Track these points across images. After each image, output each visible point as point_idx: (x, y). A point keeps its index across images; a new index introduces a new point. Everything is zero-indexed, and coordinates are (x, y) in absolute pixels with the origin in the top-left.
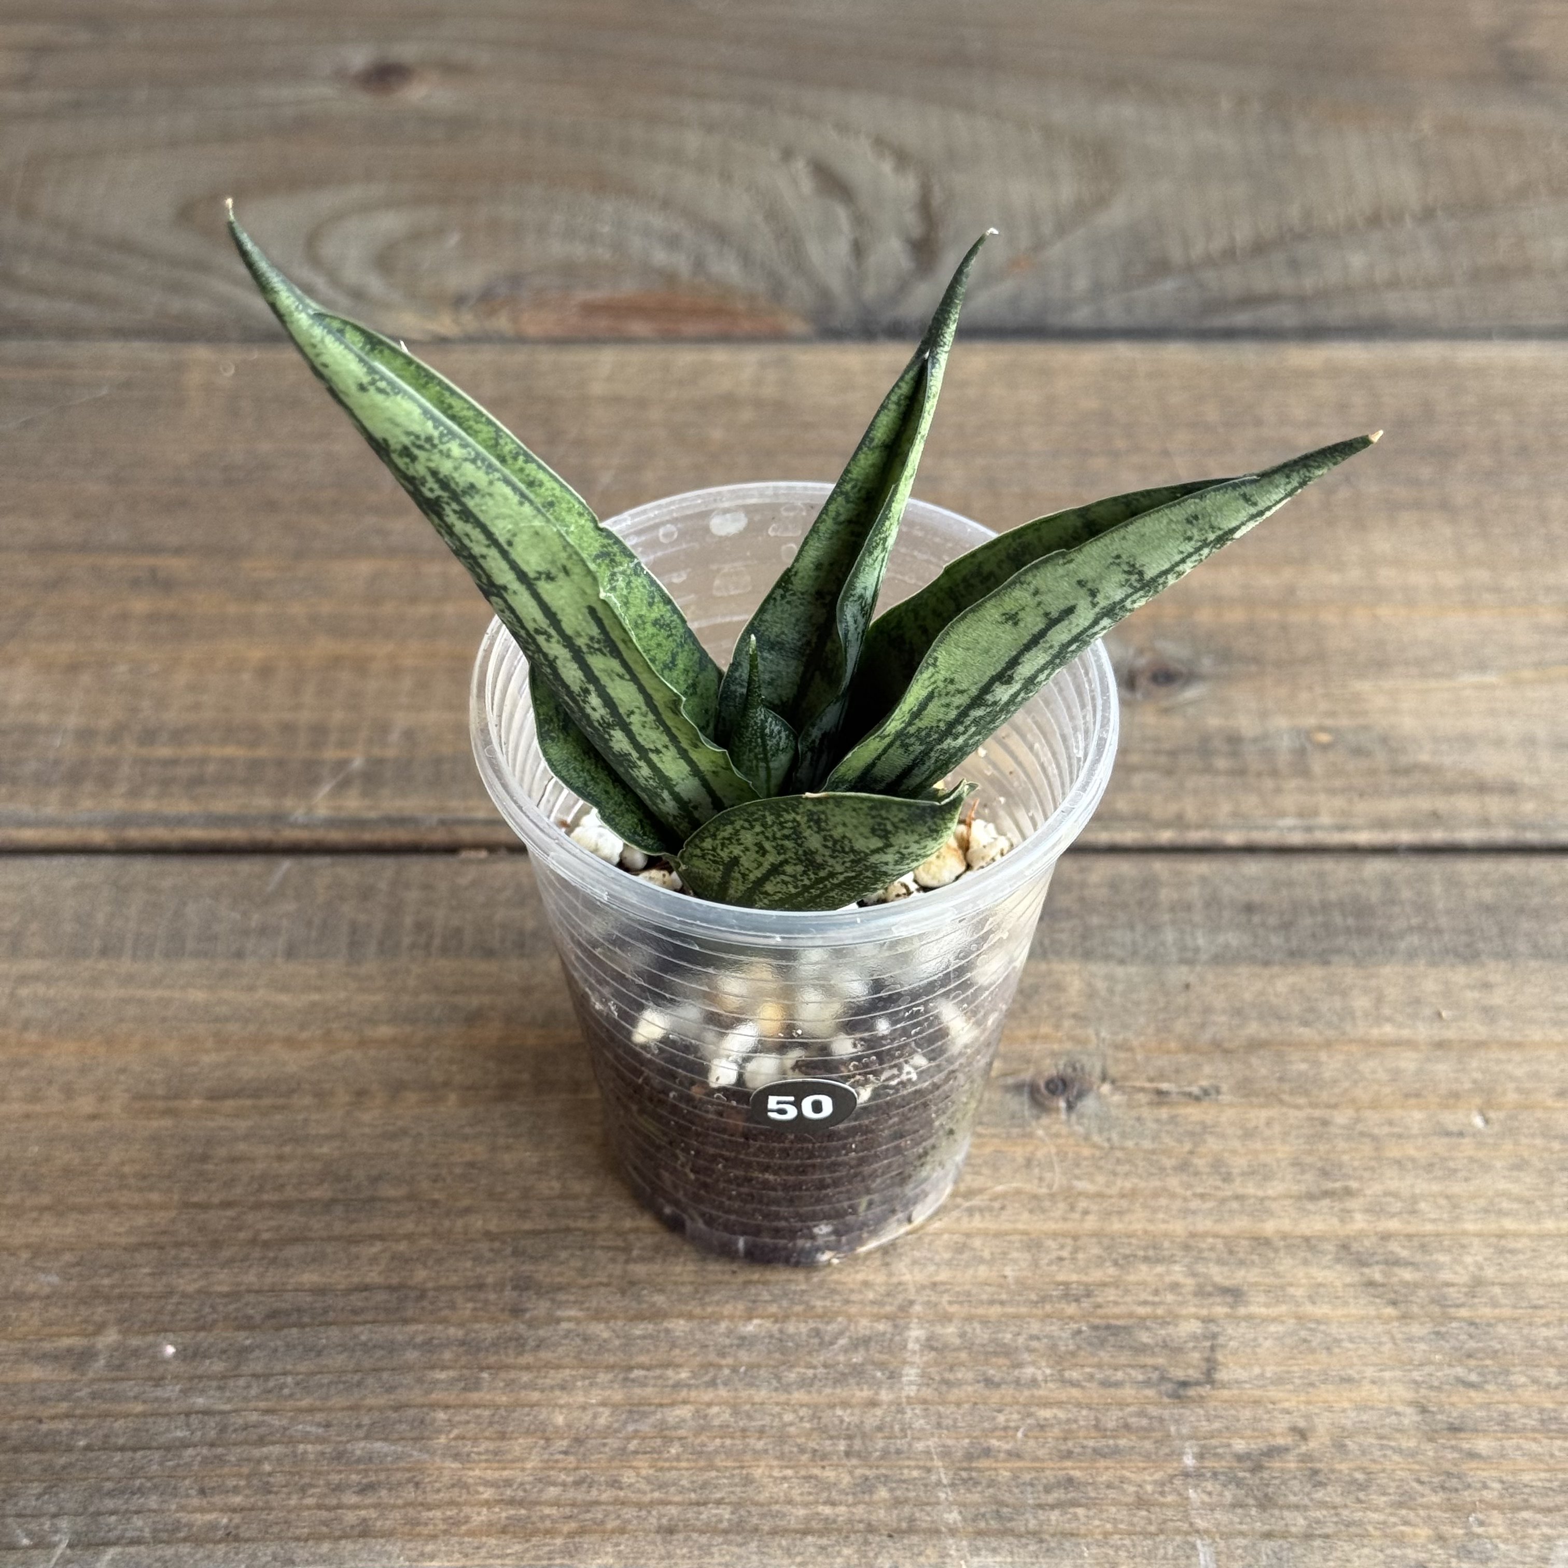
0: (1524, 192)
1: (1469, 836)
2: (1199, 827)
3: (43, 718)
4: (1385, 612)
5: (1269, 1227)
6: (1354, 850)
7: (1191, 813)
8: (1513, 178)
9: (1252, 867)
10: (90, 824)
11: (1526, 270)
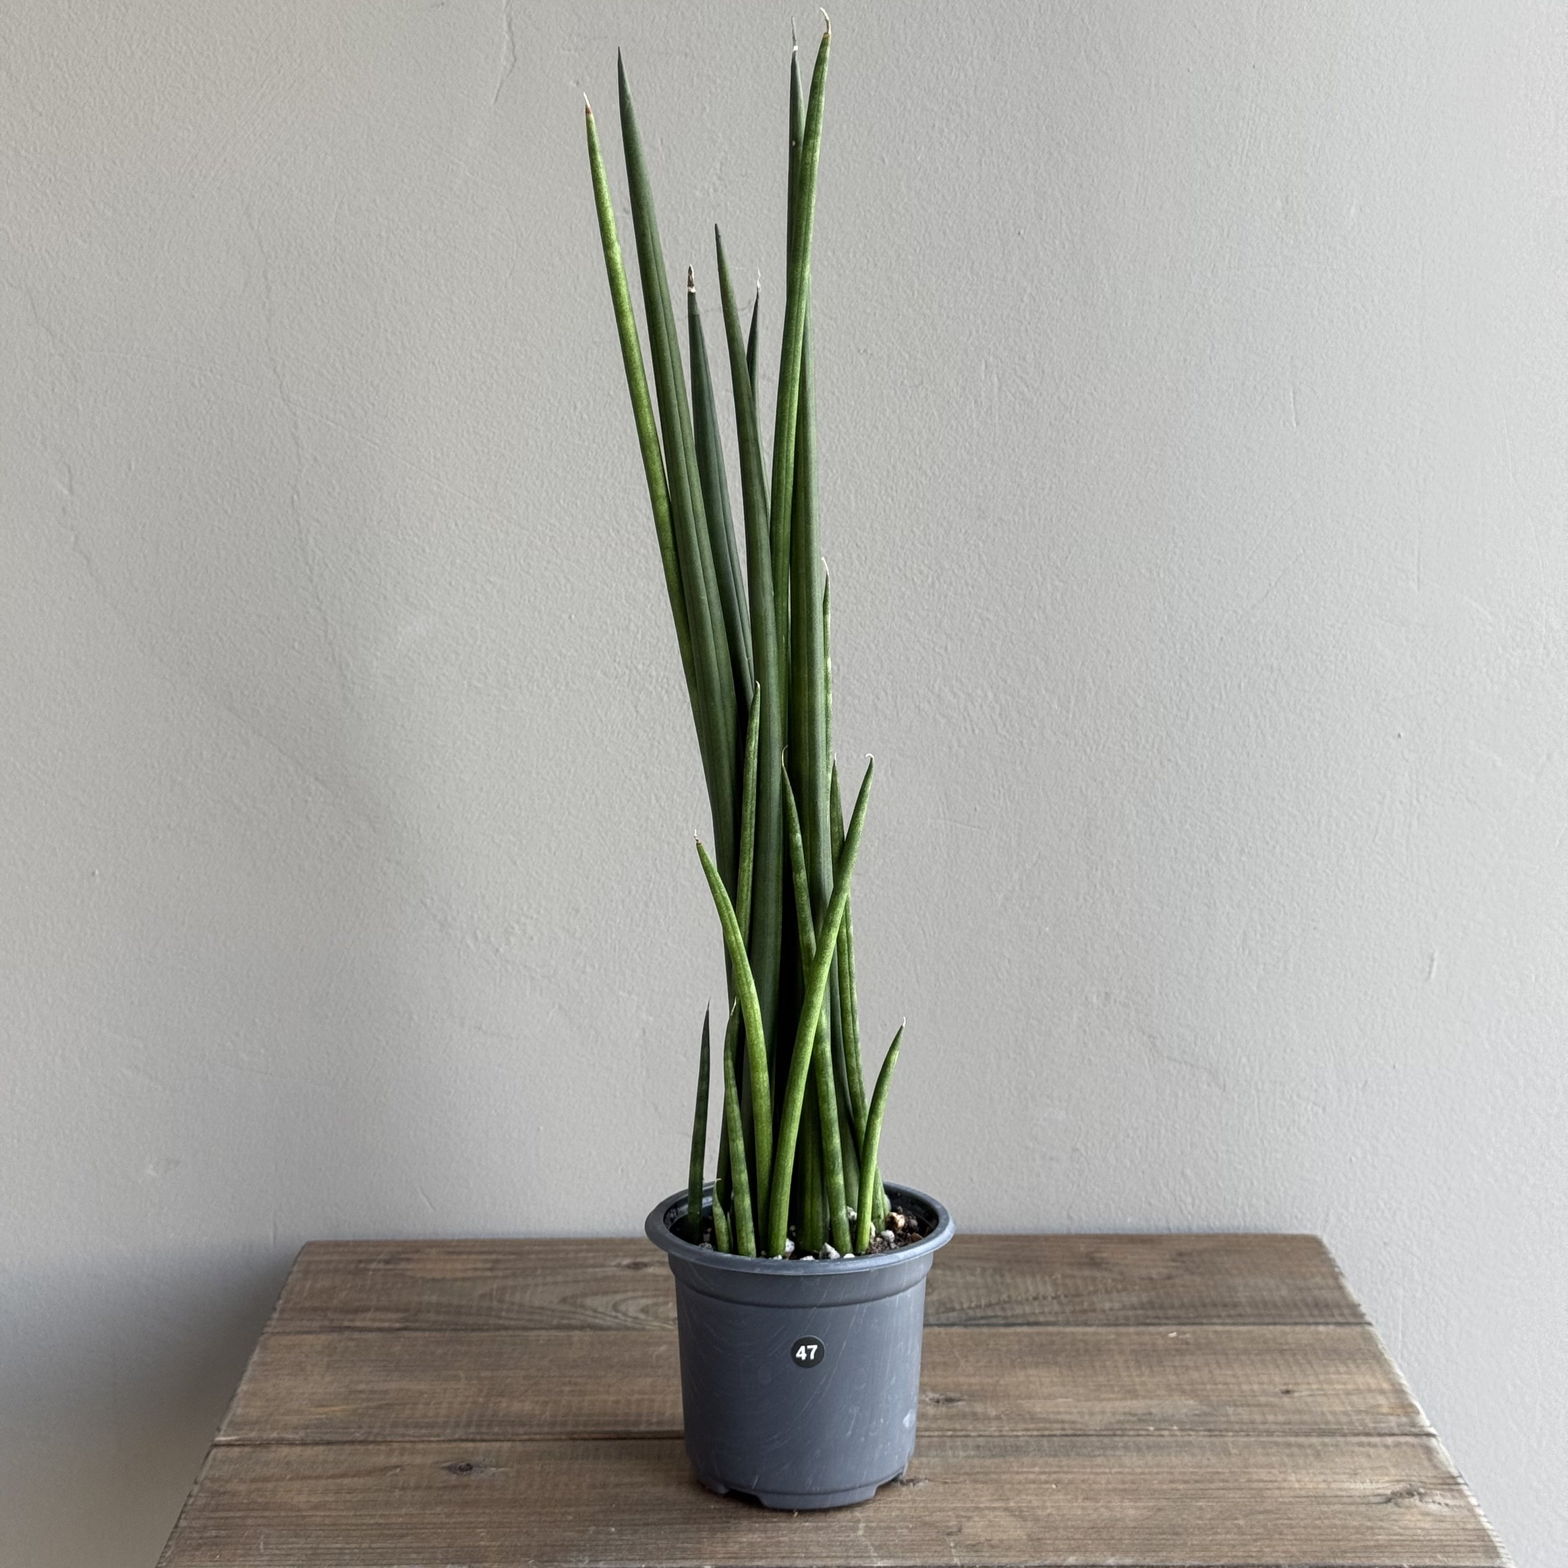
0: (1095, 1292)
1: (1058, 1433)
2: (961, 1430)
3: (537, 1412)
4: (1032, 1386)
5: (981, 1505)
6: (1017, 1436)
7: (958, 1427)
8: (1091, 1288)
9: (981, 1439)
10: (561, 1433)
11: (1094, 1311)
